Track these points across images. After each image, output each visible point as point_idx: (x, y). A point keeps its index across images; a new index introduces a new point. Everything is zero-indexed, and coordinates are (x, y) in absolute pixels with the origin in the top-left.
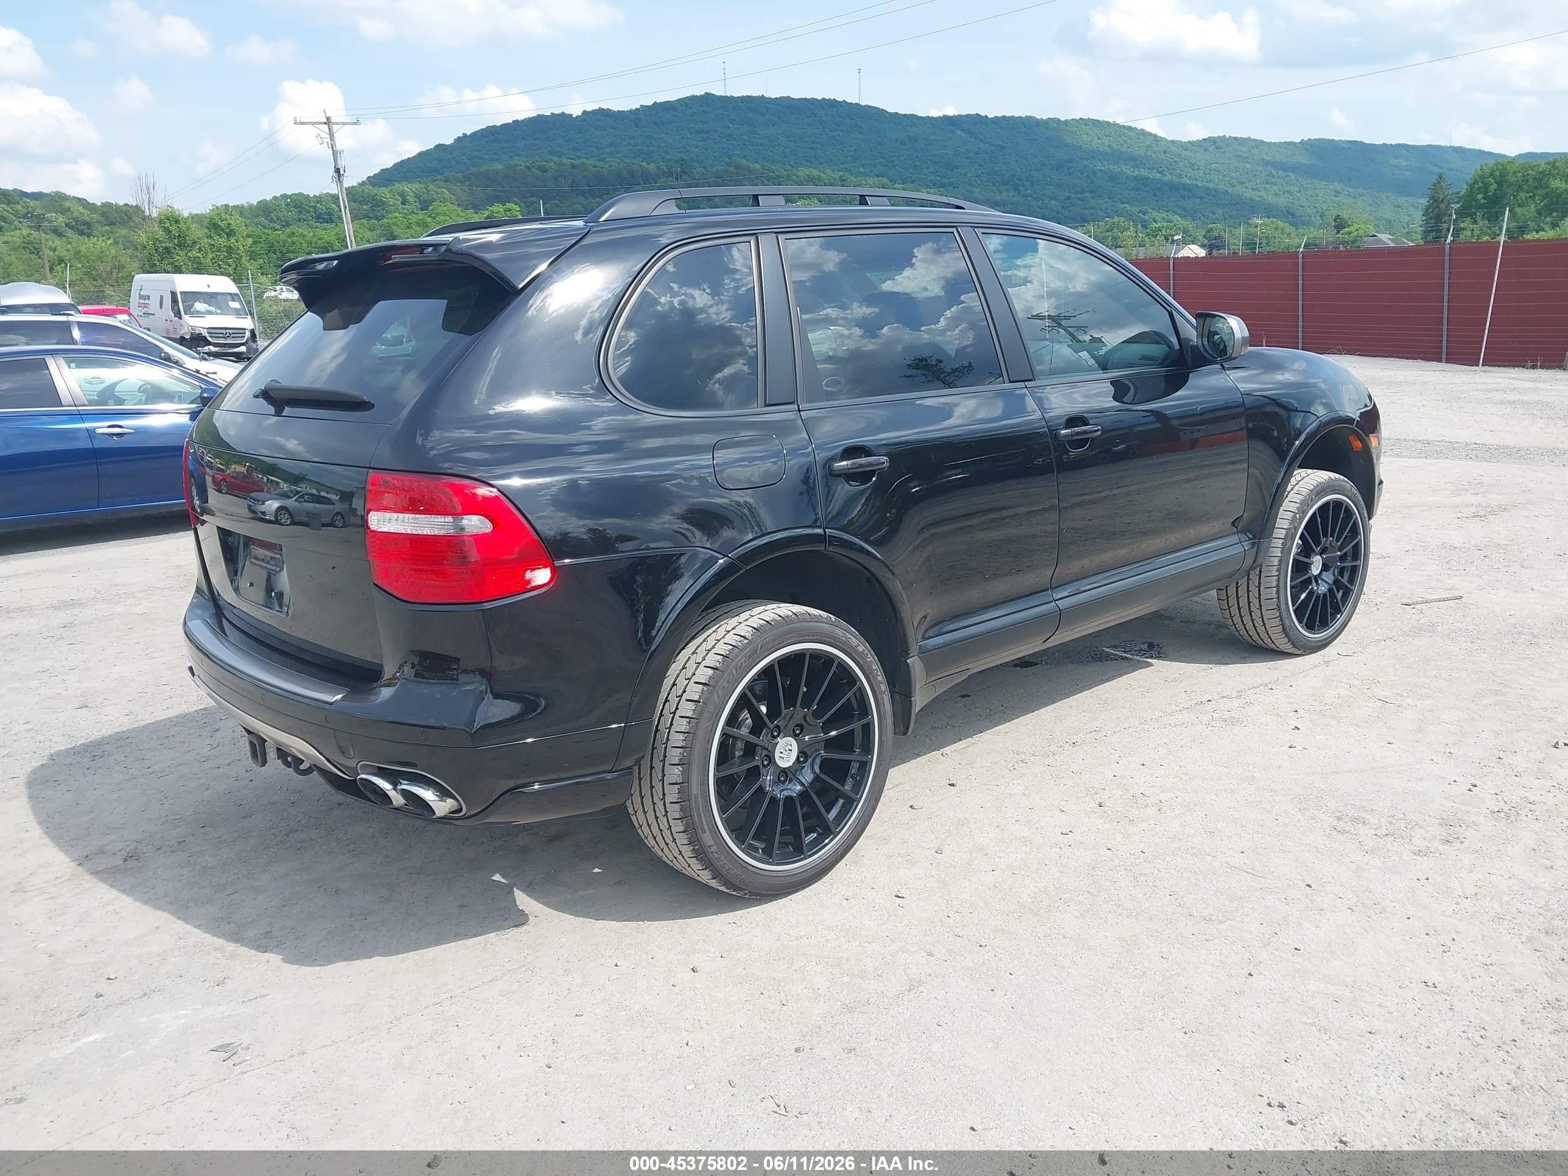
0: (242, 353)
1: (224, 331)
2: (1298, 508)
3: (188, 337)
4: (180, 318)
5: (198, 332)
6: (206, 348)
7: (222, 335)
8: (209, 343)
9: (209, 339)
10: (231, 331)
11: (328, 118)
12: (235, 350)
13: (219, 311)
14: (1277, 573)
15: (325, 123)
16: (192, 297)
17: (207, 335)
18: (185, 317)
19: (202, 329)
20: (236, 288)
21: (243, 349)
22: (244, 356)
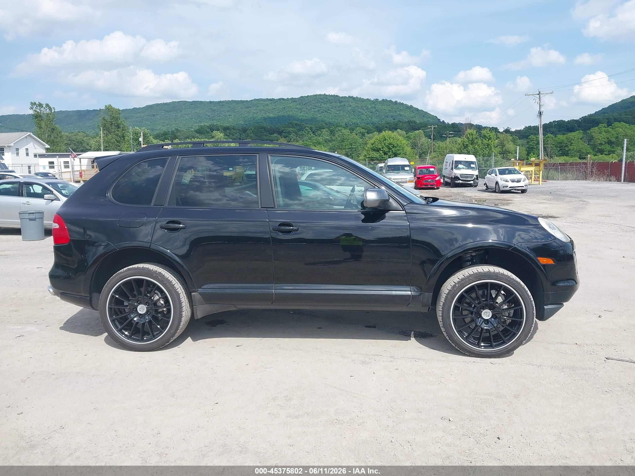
0: (472, 184)
1: (466, 175)
2: (458, 282)
3: (453, 177)
4: (453, 170)
5: (456, 175)
6: (458, 181)
7: (465, 177)
8: (460, 180)
9: (460, 178)
10: (468, 176)
11: (539, 92)
12: (469, 182)
13: (467, 168)
14: (441, 310)
15: (538, 94)
16: (458, 163)
17: (460, 177)
18: (454, 170)
19: (458, 174)
20: (476, 160)
21: (472, 182)
22: (472, 185)
